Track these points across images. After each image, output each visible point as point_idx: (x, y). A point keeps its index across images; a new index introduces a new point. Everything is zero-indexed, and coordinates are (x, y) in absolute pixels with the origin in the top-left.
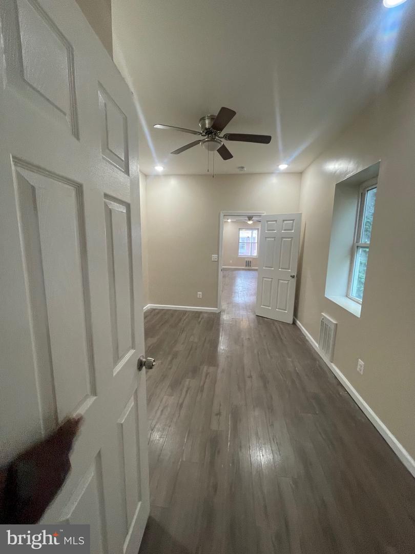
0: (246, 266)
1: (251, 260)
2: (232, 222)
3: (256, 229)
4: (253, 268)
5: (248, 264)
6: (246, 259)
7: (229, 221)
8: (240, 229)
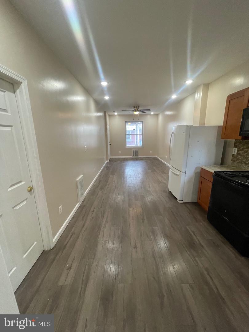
0: (133, 155)
1: (137, 149)
2: (119, 115)
3: (140, 122)
4: (139, 157)
5: (135, 154)
6: (133, 149)
7: (116, 114)
8: (126, 122)
